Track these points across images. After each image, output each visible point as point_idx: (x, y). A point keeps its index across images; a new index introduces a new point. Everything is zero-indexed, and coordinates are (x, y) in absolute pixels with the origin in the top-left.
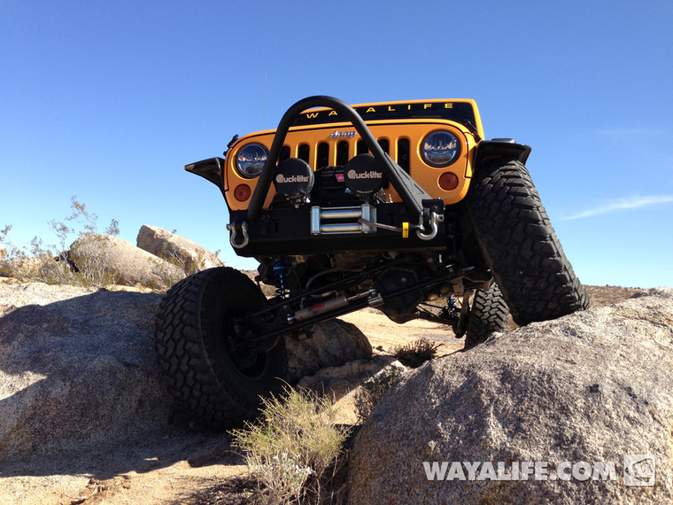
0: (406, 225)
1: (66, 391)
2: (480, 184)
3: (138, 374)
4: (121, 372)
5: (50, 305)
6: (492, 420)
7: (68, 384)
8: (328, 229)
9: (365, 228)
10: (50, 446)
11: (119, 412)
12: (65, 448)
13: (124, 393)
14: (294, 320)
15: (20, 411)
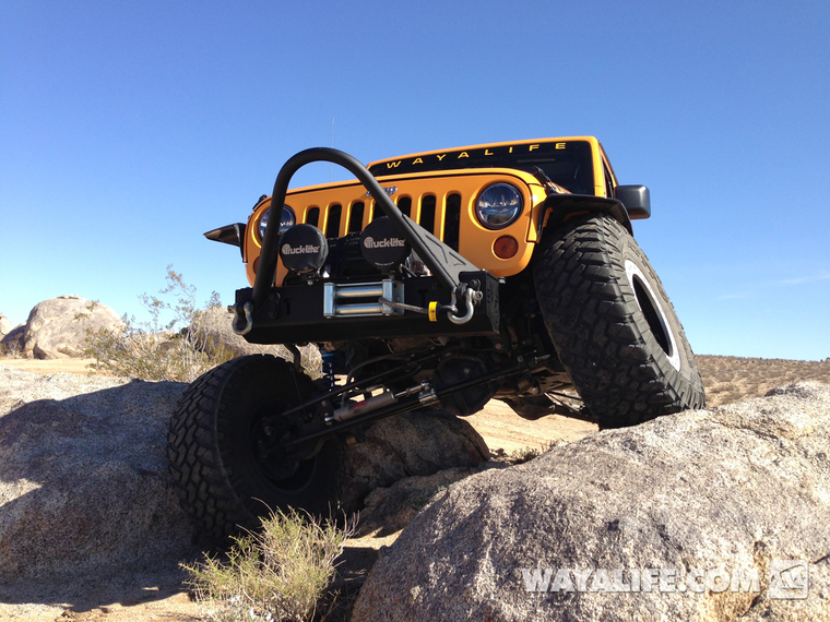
0: (433, 305)
1: (62, 504)
2: (551, 249)
3: (154, 483)
4: (132, 480)
5: (69, 400)
6: (485, 563)
7: (65, 495)
8: (344, 311)
9: (386, 309)
10: (40, 567)
11: (128, 529)
12: (57, 570)
13: (135, 506)
14: (333, 421)
15: (7, 525)
